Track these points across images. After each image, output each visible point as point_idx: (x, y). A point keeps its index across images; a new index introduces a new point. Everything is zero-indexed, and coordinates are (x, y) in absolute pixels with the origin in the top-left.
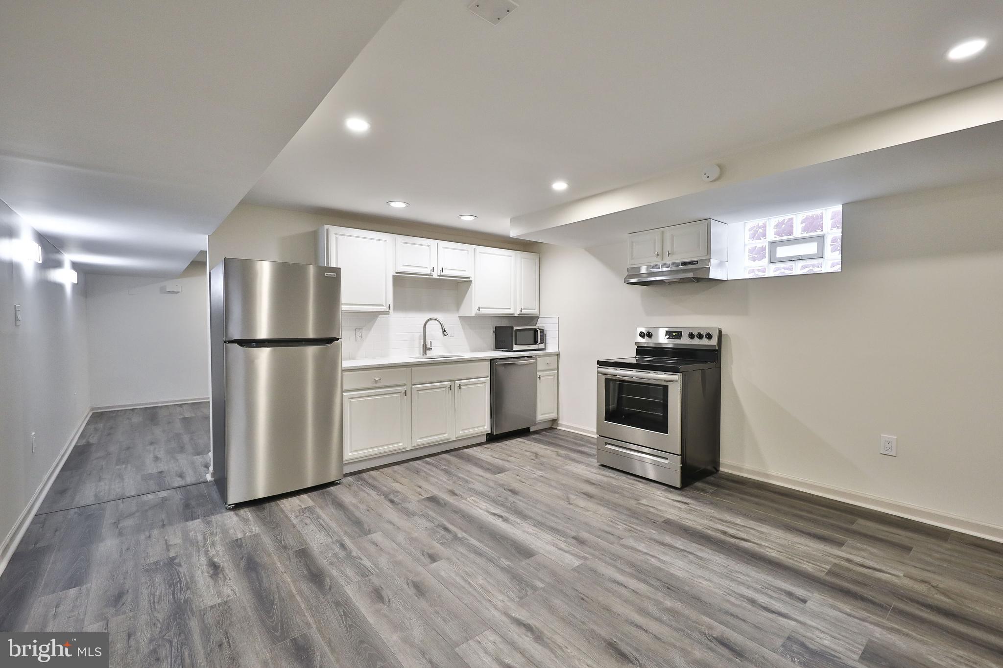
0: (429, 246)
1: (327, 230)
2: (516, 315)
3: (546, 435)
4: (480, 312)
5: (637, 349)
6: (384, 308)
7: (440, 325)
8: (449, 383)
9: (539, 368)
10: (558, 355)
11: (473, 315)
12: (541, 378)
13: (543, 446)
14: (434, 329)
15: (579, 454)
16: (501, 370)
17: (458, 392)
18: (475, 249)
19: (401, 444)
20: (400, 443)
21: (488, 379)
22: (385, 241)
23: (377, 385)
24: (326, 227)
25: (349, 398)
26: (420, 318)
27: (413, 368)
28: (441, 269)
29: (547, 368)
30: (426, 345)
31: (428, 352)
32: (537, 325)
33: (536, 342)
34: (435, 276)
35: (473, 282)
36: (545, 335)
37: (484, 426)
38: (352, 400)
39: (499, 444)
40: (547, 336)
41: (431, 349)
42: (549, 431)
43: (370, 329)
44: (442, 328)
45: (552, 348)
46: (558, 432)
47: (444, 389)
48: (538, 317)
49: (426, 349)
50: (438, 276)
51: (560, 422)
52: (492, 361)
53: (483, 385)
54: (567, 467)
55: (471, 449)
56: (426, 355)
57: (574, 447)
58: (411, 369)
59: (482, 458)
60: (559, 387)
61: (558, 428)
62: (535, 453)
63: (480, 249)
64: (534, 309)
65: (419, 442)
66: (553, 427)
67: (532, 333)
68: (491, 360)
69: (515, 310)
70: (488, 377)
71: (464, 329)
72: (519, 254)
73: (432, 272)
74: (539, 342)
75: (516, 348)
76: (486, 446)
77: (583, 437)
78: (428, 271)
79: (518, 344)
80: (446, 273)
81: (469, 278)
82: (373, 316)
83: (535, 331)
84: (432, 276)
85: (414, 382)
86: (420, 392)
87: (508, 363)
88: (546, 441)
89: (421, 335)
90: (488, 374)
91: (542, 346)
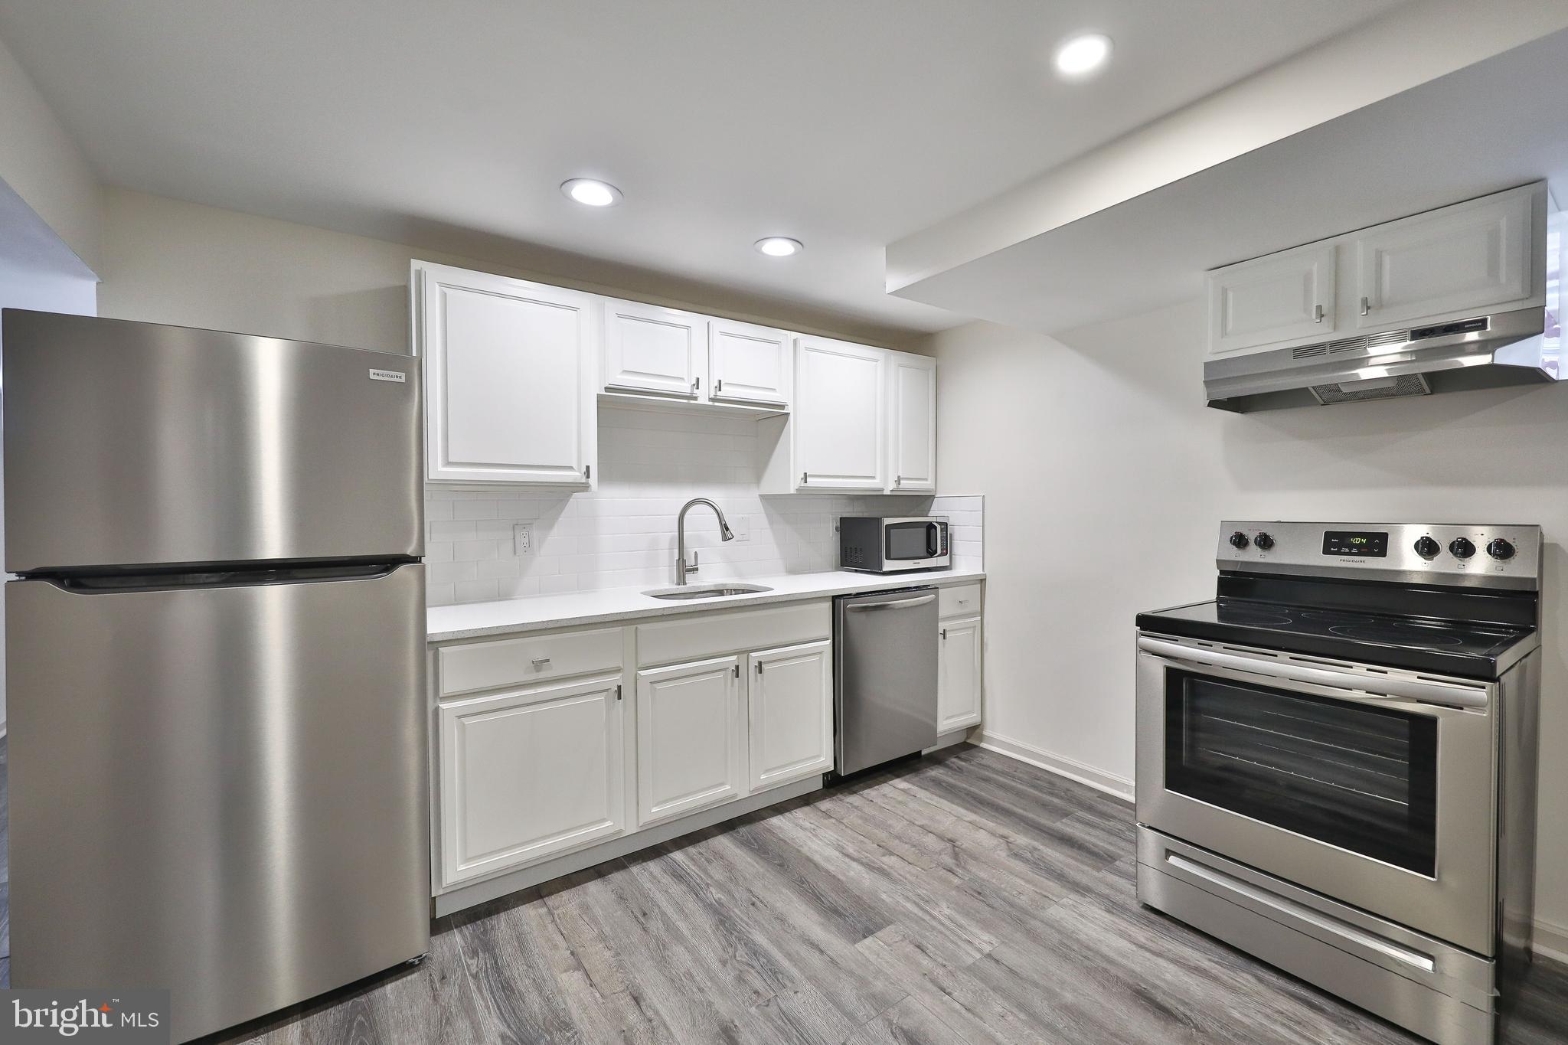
0: (688, 328)
1: (419, 273)
2: (887, 492)
3: (960, 770)
4: (808, 484)
5: (1219, 578)
6: (575, 476)
7: (716, 515)
8: (734, 658)
9: (942, 613)
10: (982, 581)
11: (792, 491)
12: (948, 635)
13: (962, 811)
14: (701, 522)
15: (1067, 850)
16: (857, 621)
17: (756, 681)
18: (795, 341)
19: (609, 824)
20: (604, 820)
21: (829, 642)
22: (576, 309)
23: (543, 675)
24: (416, 264)
25: (459, 717)
26: (669, 500)
27: (639, 626)
28: (717, 384)
29: (959, 611)
30: (684, 561)
31: (689, 577)
32: (931, 513)
33: (931, 553)
34: (703, 400)
35: (791, 417)
36: (951, 535)
37: (819, 756)
38: (467, 721)
39: (854, 799)
40: (956, 537)
41: (697, 569)
42: (963, 755)
43: (551, 527)
44: (720, 522)
45: (966, 563)
46: (987, 760)
47: (721, 675)
48: (934, 497)
49: (684, 569)
50: (711, 399)
51: (987, 732)
52: (837, 601)
53: (816, 658)
54: (1054, 912)
55: (787, 814)
56: (685, 583)
57: (1045, 820)
58: (637, 628)
59: (817, 858)
60: (986, 655)
61: (983, 745)
62: (951, 841)
63: (806, 340)
64: (926, 479)
65: (656, 811)
66: (968, 741)
67: (924, 530)
68: (836, 599)
69: (885, 479)
70: (827, 639)
71: (771, 522)
72: (895, 357)
73: (695, 391)
74: (939, 552)
75: (888, 565)
76: (825, 805)
77: (1053, 779)
78: (685, 388)
79: (892, 557)
80: (727, 392)
81: (782, 407)
82: (557, 495)
83: (930, 527)
84: (695, 398)
85: (644, 660)
86: (659, 686)
87: (872, 603)
88: (969, 794)
89: (672, 539)
90: (828, 632)
91: (943, 561)
